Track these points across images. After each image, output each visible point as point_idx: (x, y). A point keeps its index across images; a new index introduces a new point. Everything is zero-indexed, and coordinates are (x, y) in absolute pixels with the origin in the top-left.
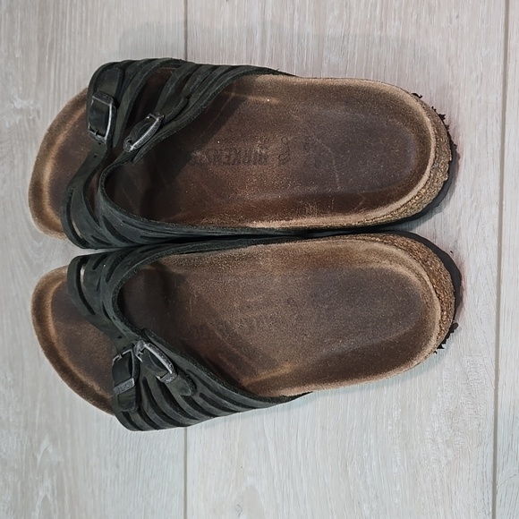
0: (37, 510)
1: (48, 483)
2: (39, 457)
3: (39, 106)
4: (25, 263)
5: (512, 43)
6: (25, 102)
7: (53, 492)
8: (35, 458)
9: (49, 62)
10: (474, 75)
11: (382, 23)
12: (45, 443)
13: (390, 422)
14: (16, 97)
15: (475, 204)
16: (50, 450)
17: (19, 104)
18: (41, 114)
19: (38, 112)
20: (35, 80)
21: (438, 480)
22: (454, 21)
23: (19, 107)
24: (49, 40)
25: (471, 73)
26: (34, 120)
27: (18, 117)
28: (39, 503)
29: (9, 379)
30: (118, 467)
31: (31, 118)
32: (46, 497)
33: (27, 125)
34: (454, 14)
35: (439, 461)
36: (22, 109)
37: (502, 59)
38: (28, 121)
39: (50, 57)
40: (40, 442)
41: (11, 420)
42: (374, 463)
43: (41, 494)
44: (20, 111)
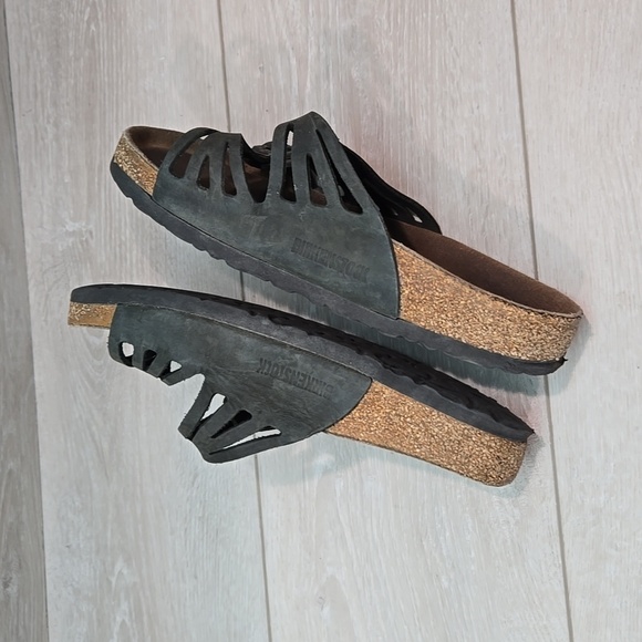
0: (115, 636)
1: (124, 606)
2: (113, 580)
3: (91, 227)
4: (86, 383)
6: (77, 225)
7: (131, 614)
8: (110, 583)
9: (99, 184)
10: (499, 157)
12: (119, 565)
14: (67, 220)
16: (125, 572)
17: (71, 227)
18: (94, 234)
19: (91, 233)
20: (85, 202)
21: (509, 540)
22: (476, 111)
23: (71, 230)
24: (98, 162)
25: (496, 155)
26: (87, 240)
27: (71, 240)
28: (116, 629)
29: (77, 503)
30: (196, 577)
31: (84, 239)
32: (124, 621)
33: (80, 246)
34: (475, 106)
36: (74, 232)
38: (81, 242)
39: (100, 179)
40: (113, 565)
41: (82, 546)
42: (448, 534)
43: (119, 619)
44: (73, 234)
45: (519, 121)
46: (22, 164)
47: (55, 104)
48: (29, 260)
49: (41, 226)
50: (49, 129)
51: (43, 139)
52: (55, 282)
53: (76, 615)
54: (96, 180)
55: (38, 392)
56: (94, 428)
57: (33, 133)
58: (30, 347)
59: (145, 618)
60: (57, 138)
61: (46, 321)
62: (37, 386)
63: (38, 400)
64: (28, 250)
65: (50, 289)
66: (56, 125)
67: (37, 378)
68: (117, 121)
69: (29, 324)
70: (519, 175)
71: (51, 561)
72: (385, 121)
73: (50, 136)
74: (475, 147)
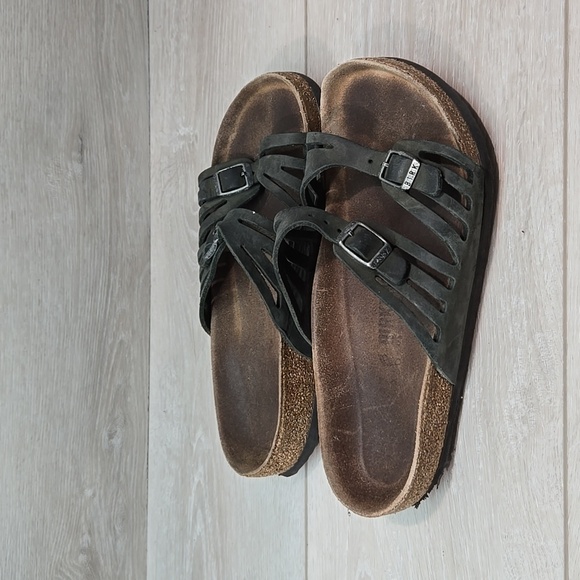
0: (193, 495)
1: (201, 469)
2: (195, 446)
3: (197, 131)
6: (187, 130)
7: (205, 477)
8: (192, 447)
9: (205, 92)
11: (461, 22)
12: (199, 433)
13: (473, 401)
14: (180, 125)
15: (543, 184)
16: (203, 439)
17: (183, 131)
18: (198, 138)
19: (196, 137)
20: (194, 109)
23: (182, 134)
24: (205, 73)
26: (193, 144)
27: (182, 143)
28: (194, 488)
29: (173, 375)
31: (191, 142)
32: (199, 482)
33: (188, 149)
35: (516, 438)
36: (185, 136)
37: (563, 42)
38: (189, 145)
40: (195, 432)
41: (174, 412)
43: (196, 480)
44: (184, 138)
46: (152, 75)
47: (178, 20)
48: (152, 160)
49: (162, 131)
50: (172, 43)
51: (167, 52)
52: (169, 181)
53: (167, 471)
54: (203, 88)
55: (152, 276)
56: (189, 312)
57: (161, 47)
59: (215, 481)
60: (177, 51)
61: (161, 214)
62: (152, 271)
63: (152, 284)
65: (165, 187)
66: (178, 40)
67: (153, 265)
68: (221, 34)
69: (149, 217)
71: (153, 423)
73: (173, 49)
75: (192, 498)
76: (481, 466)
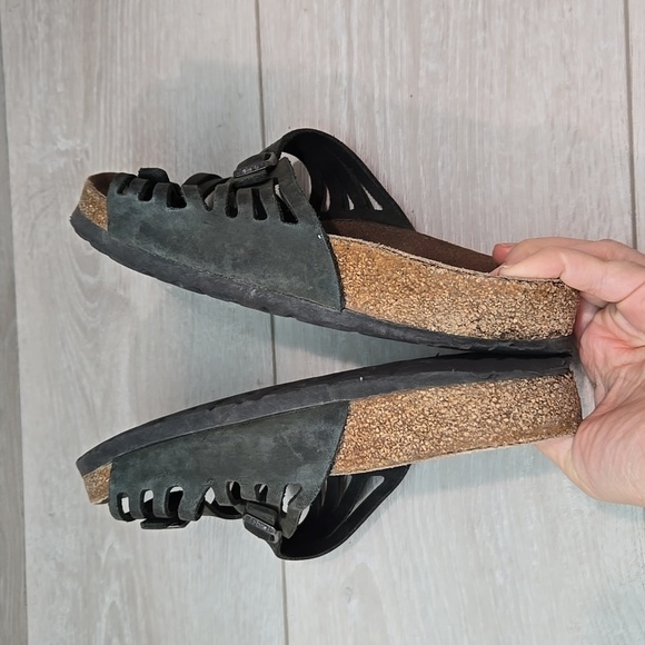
0: (104, 619)
1: (115, 586)
2: (103, 556)
3: (87, 145)
4: (77, 328)
5: (634, 34)
6: (71, 143)
7: (122, 595)
8: (98, 558)
9: (98, 94)
10: (594, 72)
11: (485, 23)
12: (110, 540)
14: (59, 137)
15: (603, 216)
16: (117, 547)
17: (63, 144)
18: (91, 153)
19: (87, 152)
20: (81, 116)
22: (567, 14)
23: (63, 149)
24: (97, 69)
25: (590, 69)
26: (82, 162)
27: (63, 160)
28: (105, 611)
31: (78, 159)
32: (113, 603)
33: (73, 168)
34: (566, 7)
35: (582, 512)
36: (67, 151)
37: (624, 53)
38: (75, 163)
39: (99, 89)
40: (103, 538)
41: (67, 515)
43: (108, 600)
44: (65, 153)
45: (621, 28)
48: (13, 182)
49: (28, 143)
50: (40, 28)
51: (32, 39)
52: (43, 210)
53: (58, 593)
54: (95, 89)
55: (20, 337)
56: (85, 381)
57: (20, 31)
58: (12, 285)
59: (139, 600)
60: (49, 38)
61: (31, 255)
62: (19, 329)
63: (21, 346)
64: (12, 171)
65: (37, 218)
66: (49, 23)
67: (21, 321)
68: (122, 19)
69: (11, 258)
70: (619, 95)
71: (32, 531)
72: (451, 24)
73: (41, 36)
74: (564, 58)
75: (103, 626)
76: (536, 548)
